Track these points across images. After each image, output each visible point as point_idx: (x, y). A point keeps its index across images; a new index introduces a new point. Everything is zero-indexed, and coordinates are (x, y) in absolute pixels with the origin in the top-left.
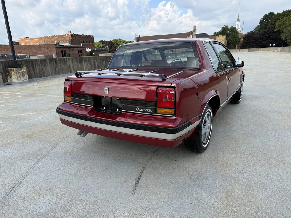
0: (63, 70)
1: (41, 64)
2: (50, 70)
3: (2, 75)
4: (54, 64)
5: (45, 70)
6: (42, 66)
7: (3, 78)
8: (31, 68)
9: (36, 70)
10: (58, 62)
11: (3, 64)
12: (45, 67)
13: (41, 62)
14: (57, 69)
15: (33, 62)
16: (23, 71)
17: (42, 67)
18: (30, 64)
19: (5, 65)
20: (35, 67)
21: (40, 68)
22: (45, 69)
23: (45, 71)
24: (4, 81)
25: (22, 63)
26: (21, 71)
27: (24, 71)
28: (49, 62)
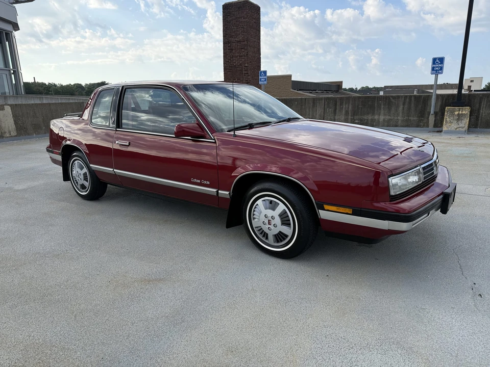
3: (435, 117)
7: (435, 121)
11: (443, 99)
16: (460, 112)
19: (446, 100)
24: (435, 126)
25: (481, 99)
26: (456, 113)
27: (464, 112)
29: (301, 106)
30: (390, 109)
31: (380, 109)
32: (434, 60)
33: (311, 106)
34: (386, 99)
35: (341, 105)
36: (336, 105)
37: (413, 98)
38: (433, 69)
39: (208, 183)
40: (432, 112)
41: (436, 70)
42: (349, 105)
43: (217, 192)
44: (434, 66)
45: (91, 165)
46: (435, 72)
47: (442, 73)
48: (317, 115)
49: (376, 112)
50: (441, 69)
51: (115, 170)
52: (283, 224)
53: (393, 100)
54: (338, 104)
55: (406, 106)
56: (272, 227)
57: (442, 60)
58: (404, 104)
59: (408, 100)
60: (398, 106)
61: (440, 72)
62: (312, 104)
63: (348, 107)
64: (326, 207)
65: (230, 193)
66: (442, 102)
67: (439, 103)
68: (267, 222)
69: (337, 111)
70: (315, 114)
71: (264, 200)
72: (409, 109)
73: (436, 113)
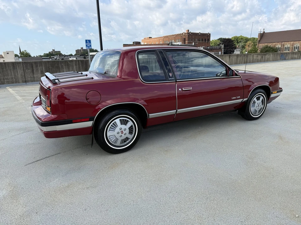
29: (2, 69)
31: (63, 69)
32: (86, 41)
33: (12, 69)
34: (65, 62)
35: (36, 67)
36: (32, 67)
37: (80, 62)
38: (86, 46)
41: (88, 47)
42: (42, 67)
43: (243, 100)
44: (87, 44)
48: (19, 75)
49: (61, 70)
52: (262, 104)
53: (70, 63)
54: (34, 66)
55: (77, 66)
57: (90, 41)
58: (76, 65)
59: (77, 63)
60: (73, 67)
62: (12, 67)
63: (42, 68)
64: (273, 93)
68: (258, 106)
69: (34, 71)
70: (17, 75)
71: (257, 98)
72: (79, 68)
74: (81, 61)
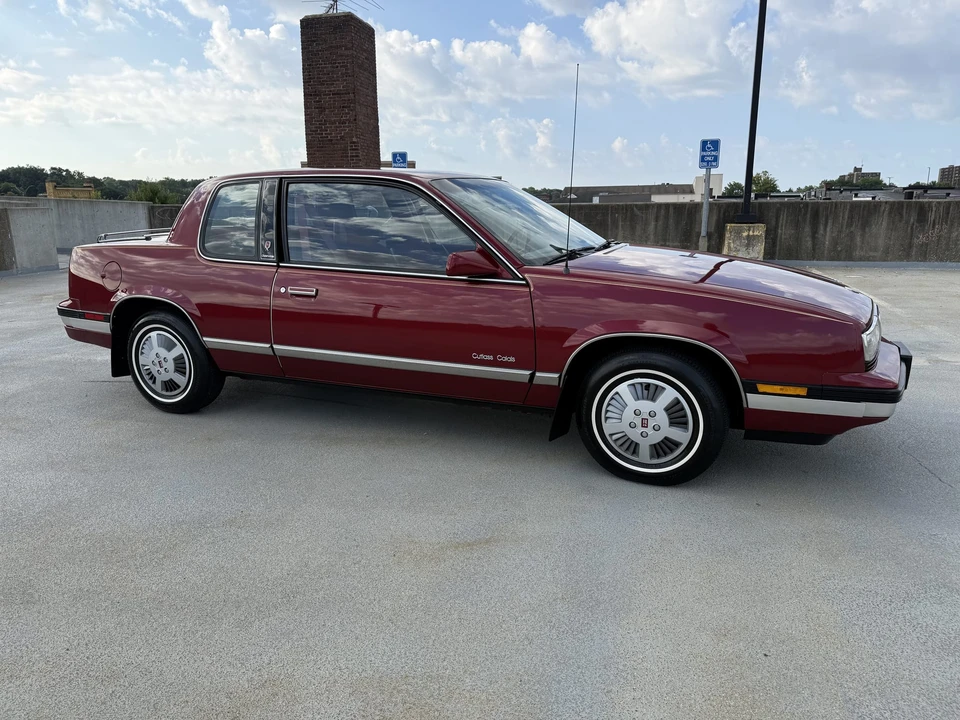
0: (947, 244)
1: (851, 217)
2: (881, 242)
3: (709, 240)
4: (907, 222)
5: (858, 239)
6: (850, 225)
8: (807, 229)
9: (824, 236)
10: (932, 216)
11: (720, 211)
12: (863, 229)
13: (851, 211)
14: (920, 239)
15: (821, 209)
16: (751, 233)
17: (852, 229)
18: (805, 214)
20: (822, 227)
21: (840, 232)
22: (863, 236)
23: (859, 244)
25: (778, 211)
26: (745, 234)
27: (756, 233)
28: (890, 213)
30: (633, 228)
31: (617, 228)
32: (704, 143)
34: (627, 209)
37: (671, 210)
38: (702, 159)
39: (512, 359)
40: (703, 233)
41: (708, 161)
43: (532, 376)
44: (705, 154)
45: (205, 339)
46: (705, 164)
47: (716, 166)
49: (609, 232)
50: (716, 159)
51: (275, 346)
52: (672, 424)
53: (639, 212)
55: (660, 223)
56: (649, 431)
57: (716, 144)
58: (657, 219)
59: (663, 212)
60: (646, 224)
61: (714, 164)
64: (761, 388)
65: (560, 377)
66: (719, 216)
67: (715, 218)
68: (638, 421)
71: (633, 385)
72: (666, 227)
73: (709, 235)
74: (675, 208)
